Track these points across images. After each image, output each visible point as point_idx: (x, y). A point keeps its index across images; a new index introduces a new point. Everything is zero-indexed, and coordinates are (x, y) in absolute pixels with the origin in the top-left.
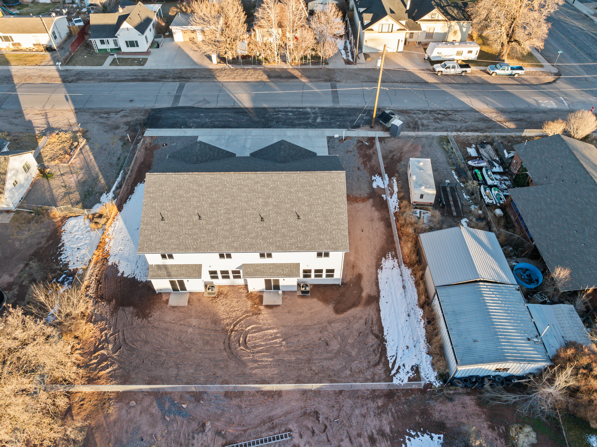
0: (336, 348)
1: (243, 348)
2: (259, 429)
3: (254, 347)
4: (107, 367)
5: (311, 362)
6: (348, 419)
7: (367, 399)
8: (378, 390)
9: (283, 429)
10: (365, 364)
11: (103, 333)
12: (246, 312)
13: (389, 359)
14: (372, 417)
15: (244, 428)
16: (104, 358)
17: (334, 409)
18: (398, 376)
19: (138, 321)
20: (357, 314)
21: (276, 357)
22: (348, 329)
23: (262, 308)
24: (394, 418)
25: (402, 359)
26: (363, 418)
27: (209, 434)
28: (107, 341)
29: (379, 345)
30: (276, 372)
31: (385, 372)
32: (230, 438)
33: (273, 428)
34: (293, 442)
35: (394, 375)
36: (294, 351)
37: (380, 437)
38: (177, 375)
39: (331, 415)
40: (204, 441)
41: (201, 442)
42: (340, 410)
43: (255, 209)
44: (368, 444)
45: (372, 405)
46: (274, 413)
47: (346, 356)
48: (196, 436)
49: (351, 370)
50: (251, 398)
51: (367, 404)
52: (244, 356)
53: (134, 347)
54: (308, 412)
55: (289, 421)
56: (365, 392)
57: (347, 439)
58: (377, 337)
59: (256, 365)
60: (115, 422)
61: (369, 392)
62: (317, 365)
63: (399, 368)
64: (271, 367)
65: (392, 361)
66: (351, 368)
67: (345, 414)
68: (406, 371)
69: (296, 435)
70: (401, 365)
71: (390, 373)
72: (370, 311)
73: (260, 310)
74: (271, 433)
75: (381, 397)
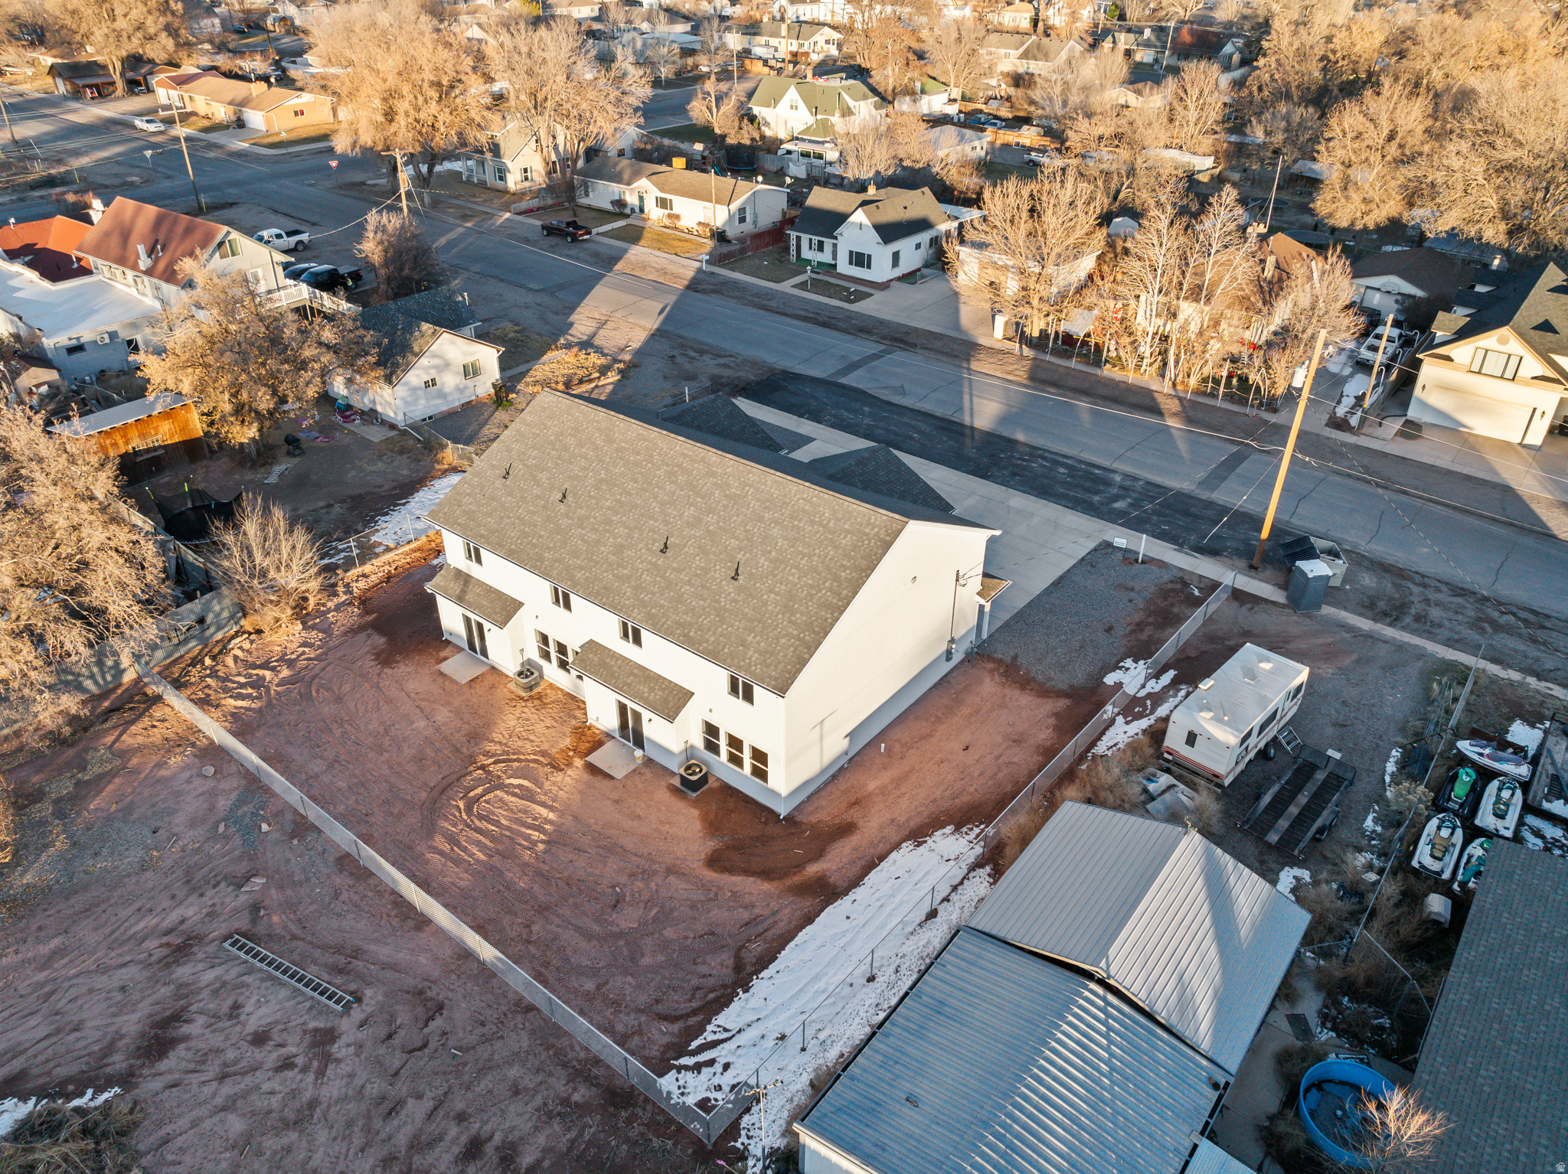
0: (624, 925)
1: (462, 806)
2: (317, 953)
3: (481, 817)
4: (248, 697)
5: (546, 913)
6: (480, 1071)
7: (565, 1065)
8: (609, 1067)
9: (353, 987)
10: (643, 999)
11: (301, 650)
12: (544, 754)
13: (709, 1028)
14: (529, 1108)
15: (299, 932)
16: (258, 684)
17: (481, 1030)
18: (688, 1077)
19: (369, 664)
20: (750, 893)
21: (496, 860)
22: (693, 907)
23: (578, 762)
24: (570, 1149)
25: (740, 1051)
26: (510, 1093)
27: (243, 898)
28: (291, 664)
29: (725, 986)
30: (462, 884)
31: (668, 1047)
32: (261, 929)
33: (340, 971)
34: (337, 1022)
35: (679, 1069)
36: (539, 873)
37: (495, 1160)
38: (316, 776)
39: (461, 1035)
40: (222, 904)
41: (215, 900)
42: (486, 1040)
43: (667, 523)
44: (456, 1150)
45: (559, 1084)
46: (373, 947)
47: (626, 952)
48: (223, 885)
49: (599, 987)
50: (370, 894)
51: (550, 1074)
52: (447, 819)
53: (314, 694)
54: (429, 994)
55: (378, 980)
56: (577, 1048)
57: (431, 1104)
58: (738, 967)
59: (446, 847)
60: (158, 781)
61: (582, 1055)
62: (549, 927)
63: (711, 1063)
64: (466, 871)
65: (711, 1037)
66: (607, 983)
67: (486, 1055)
68: (716, 1081)
69: (357, 1014)
70: (722, 1061)
71: (676, 1059)
72: (789, 909)
73: (569, 765)
74: (326, 977)
75: (597, 1085)
